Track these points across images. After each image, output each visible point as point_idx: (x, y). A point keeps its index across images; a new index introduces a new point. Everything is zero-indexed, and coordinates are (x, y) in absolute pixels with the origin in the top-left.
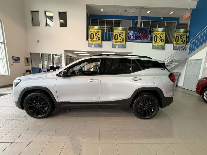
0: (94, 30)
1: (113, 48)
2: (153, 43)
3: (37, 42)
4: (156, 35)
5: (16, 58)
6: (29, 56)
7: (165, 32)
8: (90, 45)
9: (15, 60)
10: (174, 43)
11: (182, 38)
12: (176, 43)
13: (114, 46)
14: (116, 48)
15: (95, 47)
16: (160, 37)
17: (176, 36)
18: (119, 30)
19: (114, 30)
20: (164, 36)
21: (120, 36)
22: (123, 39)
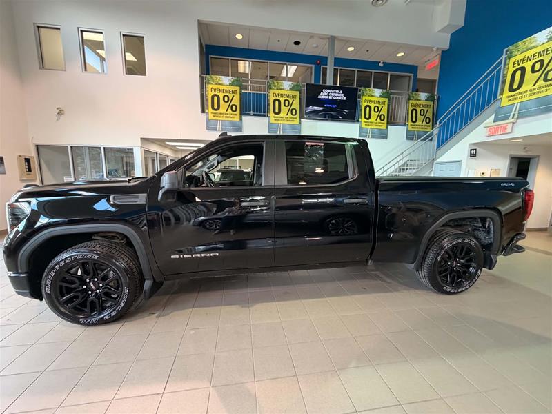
0: (221, 87)
1: (269, 132)
2: (363, 122)
3: (58, 113)
4: (369, 104)
6: (32, 154)
8: (211, 126)
10: (408, 125)
11: (423, 113)
12: (411, 125)
13: (272, 129)
14: (276, 132)
15: (225, 130)
16: (376, 108)
17: (411, 109)
18: (283, 89)
19: (270, 89)
20: (385, 107)
21: (287, 103)
22: (294, 111)
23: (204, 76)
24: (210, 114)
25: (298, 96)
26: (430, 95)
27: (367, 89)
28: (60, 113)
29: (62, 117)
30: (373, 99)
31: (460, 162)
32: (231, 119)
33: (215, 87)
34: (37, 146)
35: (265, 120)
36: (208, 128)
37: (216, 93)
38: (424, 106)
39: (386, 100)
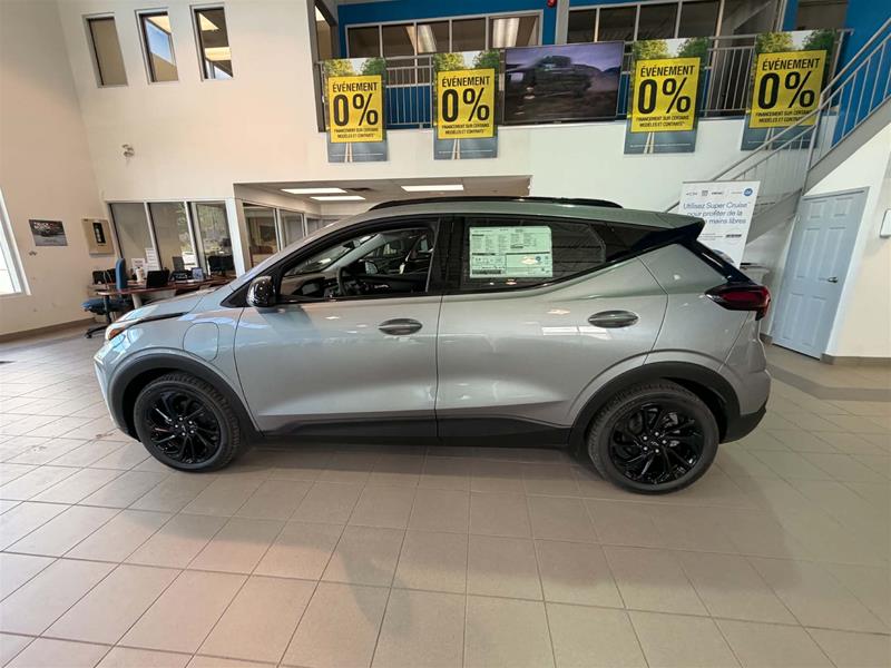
0: (348, 80)
1: (435, 158)
2: (634, 120)
3: (126, 153)
4: (651, 78)
5: (47, 226)
6: (105, 216)
7: (699, 59)
8: (336, 155)
9: (44, 234)
10: (750, 114)
11: (795, 82)
12: (760, 114)
13: (442, 151)
14: (450, 158)
15: (356, 159)
16: (670, 84)
17: (760, 74)
18: (462, 69)
19: (438, 70)
21: (469, 95)
22: (483, 111)
23: (321, 63)
24: (332, 131)
25: (492, 79)
26: (820, 32)
27: (648, 42)
28: (129, 153)
29: (132, 159)
30: (661, 64)
31: (862, 192)
33: (340, 81)
34: (111, 205)
36: (332, 159)
37: (341, 93)
39: (696, 61)
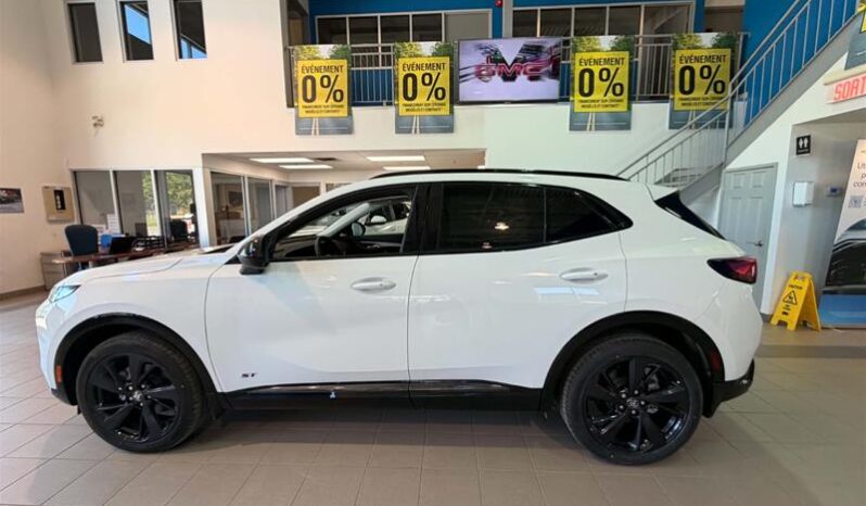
0: (317, 63)
1: (397, 132)
2: (576, 102)
3: (95, 125)
4: (588, 67)
6: (67, 183)
7: (627, 53)
8: (302, 128)
10: (673, 99)
11: (708, 73)
12: (682, 99)
13: (402, 127)
14: (409, 132)
15: (323, 132)
16: (605, 73)
17: (678, 66)
18: (420, 56)
19: (399, 57)
20: (624, 70)
21: (427, 78)
22: (440, 93)
23: (291, 48)
24: (300, 107)
25: (447, 66)
26: (723, 34)
27: (584, 38)
28: (99, 123)
29: (101, 129)
30: (596, 56)
31: (773, 167)
32: (335, 115)
33: (308, 63)
34: (75, 173)
35: (391, 110)
36: (299, 132)
37: (310, 74)
38: (709, 58)
39: (626, 55)
